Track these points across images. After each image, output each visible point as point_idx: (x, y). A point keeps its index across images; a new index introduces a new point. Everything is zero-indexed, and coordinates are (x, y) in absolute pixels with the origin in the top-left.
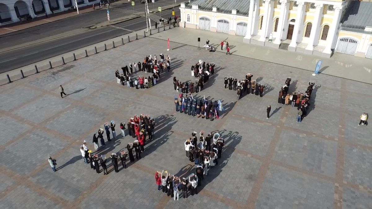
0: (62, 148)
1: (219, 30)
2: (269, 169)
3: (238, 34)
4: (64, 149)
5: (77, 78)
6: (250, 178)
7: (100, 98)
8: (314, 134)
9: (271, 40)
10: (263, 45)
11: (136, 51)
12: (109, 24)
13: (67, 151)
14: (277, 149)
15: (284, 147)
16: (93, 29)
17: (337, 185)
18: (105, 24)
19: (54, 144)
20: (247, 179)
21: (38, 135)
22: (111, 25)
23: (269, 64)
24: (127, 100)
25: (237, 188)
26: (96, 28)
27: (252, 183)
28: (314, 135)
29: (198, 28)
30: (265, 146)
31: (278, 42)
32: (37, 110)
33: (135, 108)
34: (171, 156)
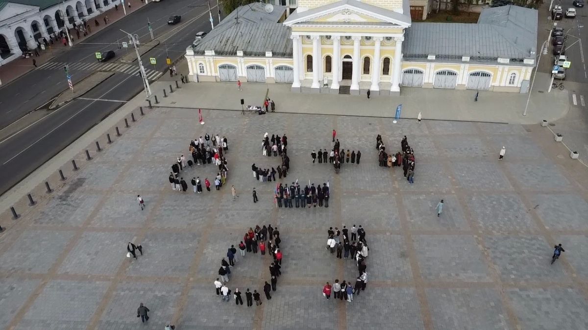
0: (179, 293)
1: (251, 79)
2: (413, 241)
3: (278, 81)
4: (183, 294)
5: (108, 196)
6: (403, 255)
7: (168, 216)
8: (432, 192)
9: (327, 85)
10: (319, 93)
11: (158, 134)
12: (74, 96)
13: (189, 295)
14: (408, 218)
15: (413, 214)
16: (54, 109)
17: (476, 236)
18: (68, 97)
19: (164, 293)
20: (401, 257)
21: (129, 289)
22: (80, 97)
23: (340, 118)
24: (208, 209)
25: (398, 269)
26: (58, 107)
27: (408, 259)
28: (433, 194)
29: (219, 80)
30: (396, 219)
31: (335, 86)
32: (92, 259)
33: (227, 217)
34: (314, 259)
